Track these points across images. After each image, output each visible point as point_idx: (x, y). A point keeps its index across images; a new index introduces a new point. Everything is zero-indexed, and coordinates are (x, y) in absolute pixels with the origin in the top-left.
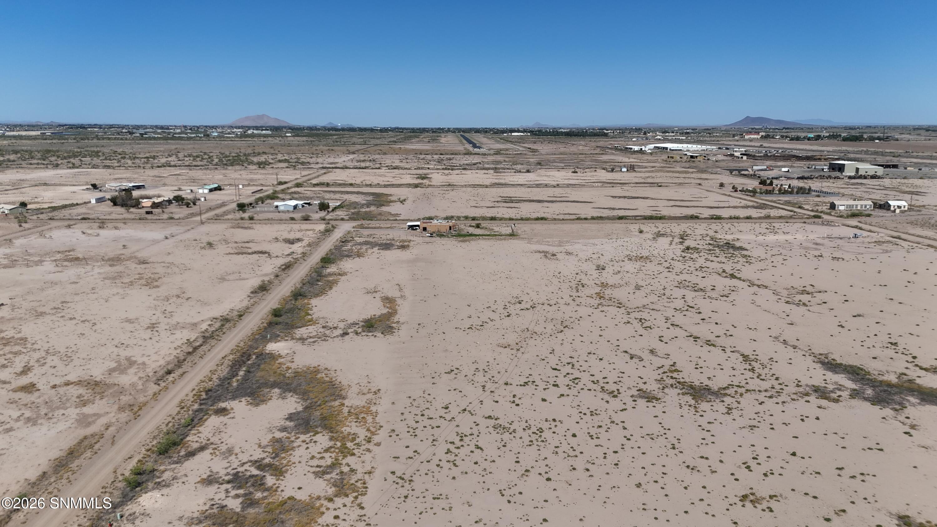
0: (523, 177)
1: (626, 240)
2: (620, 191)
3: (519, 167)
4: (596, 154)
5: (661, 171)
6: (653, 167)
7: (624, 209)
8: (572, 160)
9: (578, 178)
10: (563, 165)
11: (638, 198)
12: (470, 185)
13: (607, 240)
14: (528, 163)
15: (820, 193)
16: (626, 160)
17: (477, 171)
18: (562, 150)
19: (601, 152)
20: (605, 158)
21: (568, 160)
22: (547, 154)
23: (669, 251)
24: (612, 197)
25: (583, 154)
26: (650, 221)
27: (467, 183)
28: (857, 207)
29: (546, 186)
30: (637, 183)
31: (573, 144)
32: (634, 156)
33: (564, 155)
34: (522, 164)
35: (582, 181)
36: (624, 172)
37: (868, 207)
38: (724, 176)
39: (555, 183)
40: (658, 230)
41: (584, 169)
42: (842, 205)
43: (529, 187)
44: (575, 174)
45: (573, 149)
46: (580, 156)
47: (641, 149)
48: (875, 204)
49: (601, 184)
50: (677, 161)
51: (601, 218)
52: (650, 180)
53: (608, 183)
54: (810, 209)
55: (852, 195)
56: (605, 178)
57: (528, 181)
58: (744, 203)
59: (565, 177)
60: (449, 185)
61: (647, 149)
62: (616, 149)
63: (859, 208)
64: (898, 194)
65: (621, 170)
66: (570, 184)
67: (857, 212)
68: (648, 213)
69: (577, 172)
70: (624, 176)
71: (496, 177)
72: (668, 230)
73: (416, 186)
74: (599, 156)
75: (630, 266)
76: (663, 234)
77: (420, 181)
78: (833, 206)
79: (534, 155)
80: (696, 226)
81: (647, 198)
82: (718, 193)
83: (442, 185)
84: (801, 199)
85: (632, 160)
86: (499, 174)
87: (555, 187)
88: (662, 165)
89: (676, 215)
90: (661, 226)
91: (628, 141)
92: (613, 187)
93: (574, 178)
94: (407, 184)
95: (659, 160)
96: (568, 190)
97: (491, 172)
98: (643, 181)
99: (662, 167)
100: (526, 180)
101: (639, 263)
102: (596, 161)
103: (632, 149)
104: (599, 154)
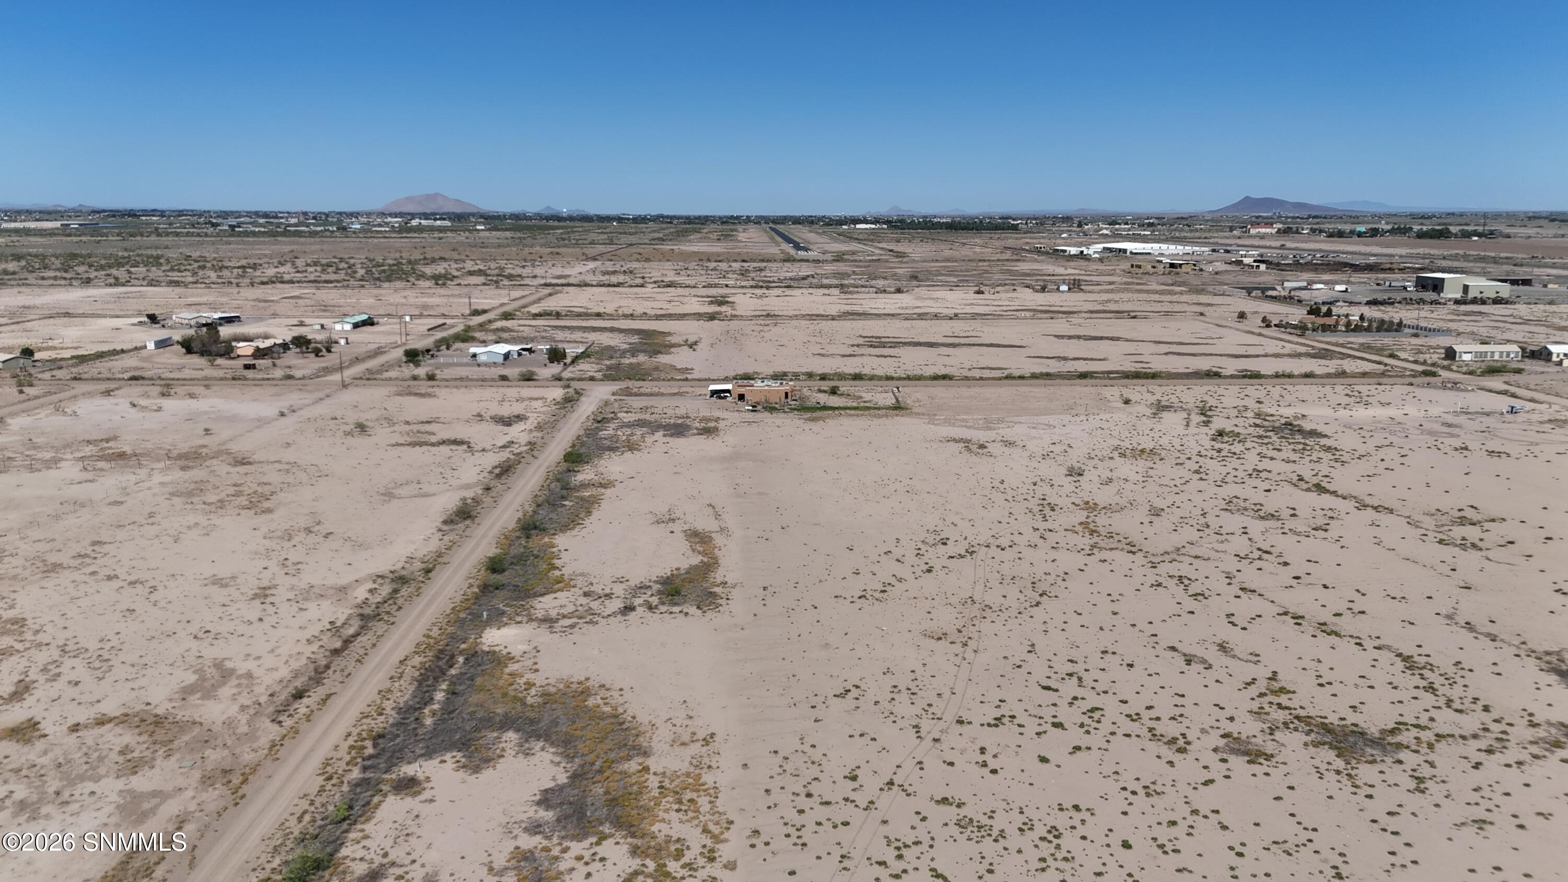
0: (892, 301)
1: (1102, 416)
2: (1067, 325)
3: (880, 283)
4: (1008, 260)
5: (1127, 290)
6: (1111, 283)
7: (1084, 359)
8: (967, 271)
9: (988, 302)
10: (956, 280)
11: (1101, 338)
12: (804, 316)
13: (1069, 417)
14: (895, 277)
15: (1418, 331)
16: (1061, 270)
17: (811, 290)
18: (947, 253)
19: (1015, 257)
20: (1024, 267)
21: (961, 271)
22: (925, 261)
23: (1188, 438)
24: (1056, 336)
25: (984, 261)
26: (1135, 381)
27: (797, 313)
28: (1492, 356)
29: (936, 316)
30: (1092, 312)
31: (964, 244)
32: (1072, 264)
33: (953, 261)
34: (885, 278)
35: (995, 308)
36: (1063, 292)
37: (1512, 356)
38: (1236, 299)
39: (951, 312)
40: (1155, 397)
41: (994, 286)
42: (1467, 352)
43: (906, 319)
44: (980, 296)
45: (965, 252)
46: (980, 264)
47: (1082, 252)
48: (1523, 349)
49: (1032, 313)
50: (1147, 273)
51: (1048, 376)
52: (1112, 307)
53: (1041, 311)
54: (1411, 359)
55: (1473, 333)
56: (1033, 303)
57: (903, 308)
58: (1289, 348)
59: (964, 302)
60: (768, 315)
61: (1091, 252)
62: (1038, 251)
63: (1497, 357)
64: (1550, 331)
65: (1058, 289)
66: (977, 314)
67: (1499, 364)
68: (1129, 367)
69: (982, 293)
70: (1063, 299)
71: (845, 302)
72: (1174, 399)
73: (712, 317)
74: (1012, 264)
75: (1127, 469)
76: (1167, 407)
77: (717, 309)
78: (1450, 354)
79: (901, 262)
80: (1221, 391)
81: (1118, 339)
82: (1237, 330)
83: (756, 316)
84: (1386, 340)
85: (1071, 271)
86: (850, 296)
87: (951, 319)
88: (1125, 280)
89: (1180, 371)
90: (1160, 391)
91: (1056, 238)
92: (1052, 318)
93: (980, 302)
94: (695, 314)
95: (1118, 271)
96: (977, 324)
97: (836, 291)
98: (1100, 308)
99: (1125, 283)
100: (898, 306)
101: (1141, 463)
102: (1010, 272)
103: (1065, 251)
104: (1013, 260)
